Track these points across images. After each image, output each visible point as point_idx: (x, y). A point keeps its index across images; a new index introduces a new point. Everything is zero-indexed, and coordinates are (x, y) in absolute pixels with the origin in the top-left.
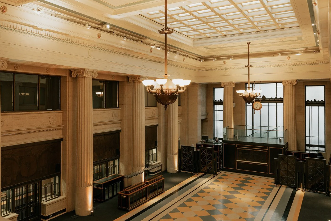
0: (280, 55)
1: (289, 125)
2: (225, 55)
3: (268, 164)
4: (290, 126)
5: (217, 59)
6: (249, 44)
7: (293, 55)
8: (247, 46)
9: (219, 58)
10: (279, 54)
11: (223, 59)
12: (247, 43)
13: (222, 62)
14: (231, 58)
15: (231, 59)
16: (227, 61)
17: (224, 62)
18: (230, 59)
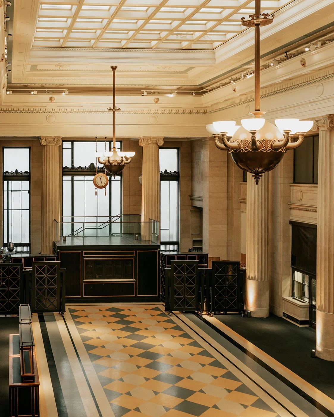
0: (145, 94)
1: (152, 211)
2: (47, 86)
3: (135, 280)
4: (154, 213)
5: (38, 92)
6: (114, 69)
7: (163, 96)
8: (112, 73)
9: (42, 89)
10: (143, 92)
11: (48, 92)
12: (112, 67)
13: (46, 97)
14: (64, 92)
15: (64, 94)
16: (56, 97)
17: (51, 99)
18: (62, 93)
